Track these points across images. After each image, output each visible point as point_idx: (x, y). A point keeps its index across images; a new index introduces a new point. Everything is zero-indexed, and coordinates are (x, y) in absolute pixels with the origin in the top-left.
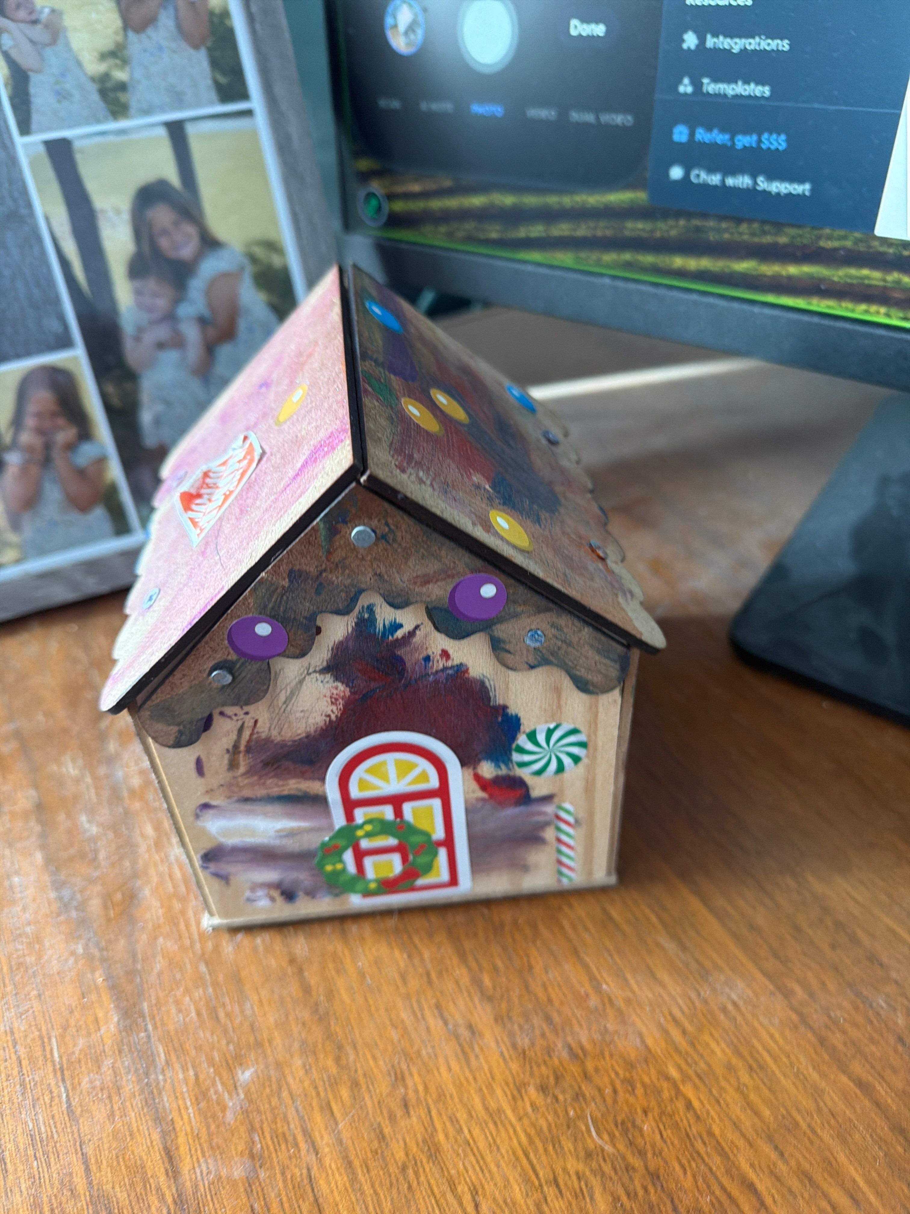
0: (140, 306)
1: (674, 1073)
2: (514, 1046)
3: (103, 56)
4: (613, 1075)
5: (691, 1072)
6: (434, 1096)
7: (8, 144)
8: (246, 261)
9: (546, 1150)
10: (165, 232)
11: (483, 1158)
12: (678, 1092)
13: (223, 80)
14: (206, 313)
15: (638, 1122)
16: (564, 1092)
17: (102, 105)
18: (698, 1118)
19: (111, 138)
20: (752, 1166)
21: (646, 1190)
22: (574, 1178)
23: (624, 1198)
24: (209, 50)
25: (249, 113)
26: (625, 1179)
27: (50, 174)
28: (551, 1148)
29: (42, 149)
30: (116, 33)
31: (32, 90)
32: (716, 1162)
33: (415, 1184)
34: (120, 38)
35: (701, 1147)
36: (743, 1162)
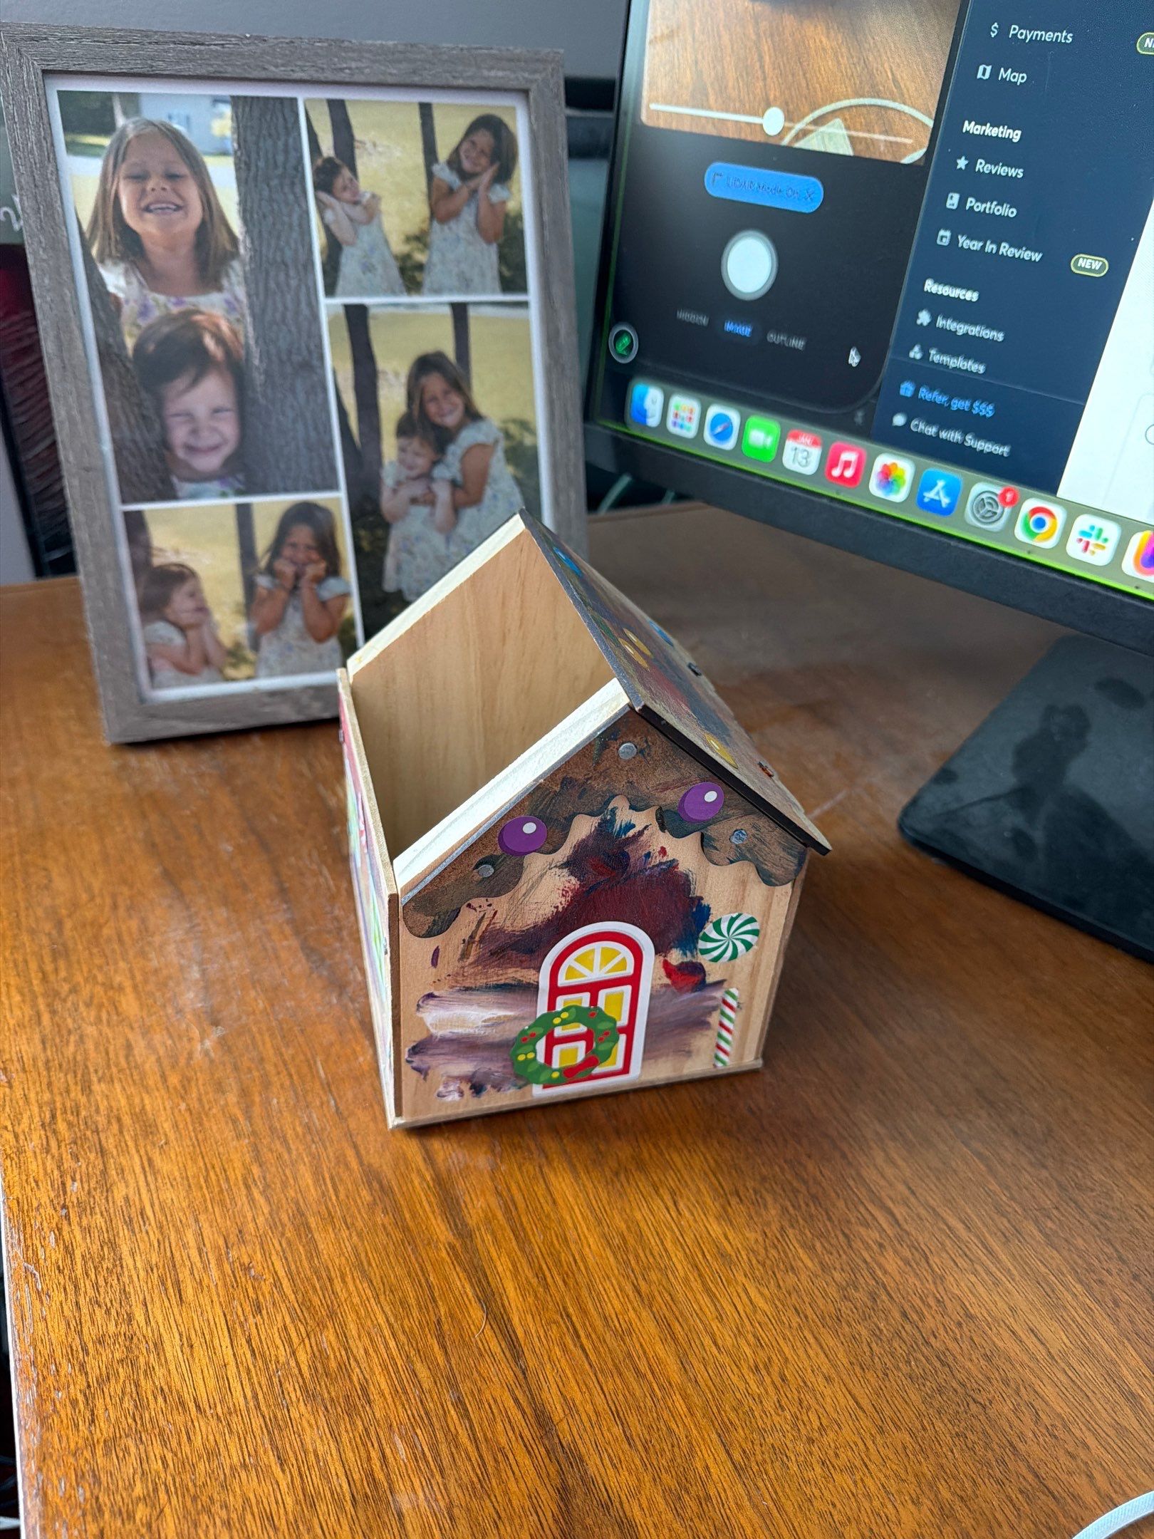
0: (401, 461)
2: (704, 1100)
3: (408, 239)
7: (314, 303)
8: (501, 435)
9: (730, 1173)
10: (434, 399)
13: (507, 273)
14: (459, 478)
17: (401, 281)
18: (850, 1164)
19: (402, 310)
20: (891, 1199)
21: (807, 1205)
22: (751, 1191)
23: (791, 1209)
24: (500, 247)
25: (524, 305)
26: (791, 1195)
27: (345, 334)
28: (734, 1172)
29: (341, 311)
30: (423, 222)
31: (344, 259)
32: (862, 1193)
34: (425, 226)
35: (852, 1183)
36: (883, 1194)
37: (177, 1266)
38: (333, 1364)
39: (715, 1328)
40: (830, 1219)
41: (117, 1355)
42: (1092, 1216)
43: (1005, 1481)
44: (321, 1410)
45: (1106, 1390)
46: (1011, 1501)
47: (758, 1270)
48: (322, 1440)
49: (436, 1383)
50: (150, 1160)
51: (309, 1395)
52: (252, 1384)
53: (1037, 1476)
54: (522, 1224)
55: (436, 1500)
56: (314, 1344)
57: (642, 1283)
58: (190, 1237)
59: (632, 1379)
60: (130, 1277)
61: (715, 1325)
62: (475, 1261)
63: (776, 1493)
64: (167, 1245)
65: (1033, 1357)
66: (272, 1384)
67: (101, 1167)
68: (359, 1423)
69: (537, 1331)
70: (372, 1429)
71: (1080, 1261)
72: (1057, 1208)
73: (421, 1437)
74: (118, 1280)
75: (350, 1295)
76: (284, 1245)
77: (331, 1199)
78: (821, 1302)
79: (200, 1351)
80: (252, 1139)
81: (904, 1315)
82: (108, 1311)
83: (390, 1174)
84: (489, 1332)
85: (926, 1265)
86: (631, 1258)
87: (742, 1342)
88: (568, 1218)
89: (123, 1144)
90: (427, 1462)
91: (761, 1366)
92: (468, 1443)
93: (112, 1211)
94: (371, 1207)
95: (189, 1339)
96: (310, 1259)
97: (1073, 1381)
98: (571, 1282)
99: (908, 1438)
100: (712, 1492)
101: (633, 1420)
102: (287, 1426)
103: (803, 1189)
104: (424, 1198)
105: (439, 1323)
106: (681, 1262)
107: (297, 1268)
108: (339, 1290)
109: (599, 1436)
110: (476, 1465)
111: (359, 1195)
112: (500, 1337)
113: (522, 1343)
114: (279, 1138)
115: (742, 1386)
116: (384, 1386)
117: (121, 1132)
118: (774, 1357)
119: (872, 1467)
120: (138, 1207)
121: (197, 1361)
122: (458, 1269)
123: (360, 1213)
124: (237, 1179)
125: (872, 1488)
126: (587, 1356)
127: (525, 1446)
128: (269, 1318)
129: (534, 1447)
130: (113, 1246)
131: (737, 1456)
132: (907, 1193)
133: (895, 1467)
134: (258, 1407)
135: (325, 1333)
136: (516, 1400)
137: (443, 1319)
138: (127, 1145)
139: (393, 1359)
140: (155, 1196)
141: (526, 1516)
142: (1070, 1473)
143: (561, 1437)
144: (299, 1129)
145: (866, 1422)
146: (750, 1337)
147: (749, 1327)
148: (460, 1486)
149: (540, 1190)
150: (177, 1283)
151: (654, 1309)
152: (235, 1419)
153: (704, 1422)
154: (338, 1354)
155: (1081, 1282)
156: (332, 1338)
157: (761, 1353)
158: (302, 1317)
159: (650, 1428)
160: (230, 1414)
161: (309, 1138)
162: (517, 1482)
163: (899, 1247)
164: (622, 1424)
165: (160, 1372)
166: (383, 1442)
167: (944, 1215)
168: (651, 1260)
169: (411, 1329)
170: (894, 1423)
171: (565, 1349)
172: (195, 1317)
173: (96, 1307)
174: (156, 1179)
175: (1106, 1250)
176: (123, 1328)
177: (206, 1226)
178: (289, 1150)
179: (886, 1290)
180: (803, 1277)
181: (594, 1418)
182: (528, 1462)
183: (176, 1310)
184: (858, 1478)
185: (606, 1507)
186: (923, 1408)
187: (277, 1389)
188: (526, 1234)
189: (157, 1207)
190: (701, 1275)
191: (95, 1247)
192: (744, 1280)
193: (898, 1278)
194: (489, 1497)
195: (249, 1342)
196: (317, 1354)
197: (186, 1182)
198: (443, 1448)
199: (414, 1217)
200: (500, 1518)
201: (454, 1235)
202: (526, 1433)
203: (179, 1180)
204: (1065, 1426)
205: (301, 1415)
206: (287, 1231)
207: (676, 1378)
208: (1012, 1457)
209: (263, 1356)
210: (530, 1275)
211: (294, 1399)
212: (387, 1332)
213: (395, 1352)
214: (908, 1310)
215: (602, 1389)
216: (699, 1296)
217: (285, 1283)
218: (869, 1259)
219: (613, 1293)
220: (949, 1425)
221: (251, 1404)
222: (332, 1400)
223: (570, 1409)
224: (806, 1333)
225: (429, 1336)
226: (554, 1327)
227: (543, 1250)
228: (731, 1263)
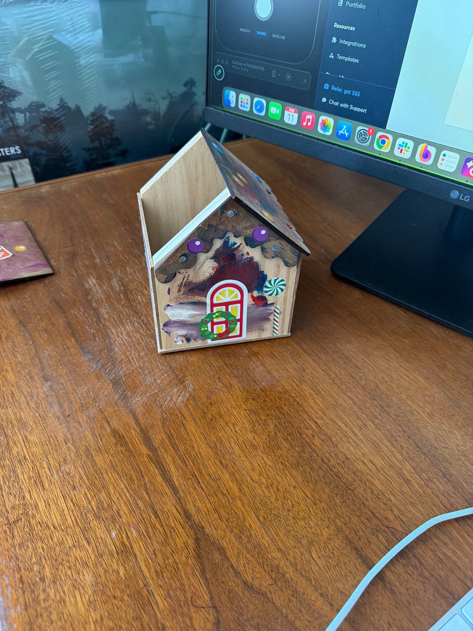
1: (293, 395)
2: (244, 388)
4: (275, 396)
5: (299, 395)
6: (220, 402)
11: (236, 416)
12: (295, 400)
15: (282, 407)
16: (260, 400)
18: (301, 406)
20: (316, 417)
21: (285, 423)
23: (278, 425)
32: (306, 416)
33: (215, 424)
35: (301, 413)
36: (314, 416)
37: (41, 476)
38: (105, 505)
39: (251, 474)
40: (293, 427)
41: (20, 512)
42: (393, 416)
43: (361, 516)
44: (102, 522)
45: (398, 480)
46: (363, 523)
47: (267, 450)
48: (103, 532)
49: (146, 507)
50: (26, 437)
51: (97, 517)
52: (74, 516)
53: (372, 513)
54: (176, 443)
55: (149, 549)
56: (97, 499)
57: (223, 460)
58: (45, 465)
59: (220, 496)
60: (22, 482)
61: (251, 472)
62: (158, 460)
63: (276, 530)
64: (36, 468)
65: (371, 471)
66: (82, 515)
67: (6, 442)
68: (117, 525)
69: (184, 483)
70: (122, 527)
71: (388, 434)
72: (380, 415)
73: (142, 527)
74: (18, 484)
75: (110, 478)
76: (82, 462)
77: (99, 443)
78: (291, 459)
79: (53, 507)
80: (66, 424)
81: (323, 460)
82: (15, 496)
83: (123, 431)
84: (165, 486)
85: (330, 441)
86: (218, 451)
87: (262, 478)
88: (194, 439)
89: (14, 432)
90: (144, 536)
91: (269, 486)
92: (160, 527)
93: (12, 458)
94: (116, 444)
95: (48, 502)
96: (93, 467)
97: (386, 478)
98: (195, 463)
99: (325, 505)
100: (253, 533)
101: (222, 511)
102: (89, 529)
103: (283, 417)
104: (136, 439)
105: (145, 485)
106: (238, 450)
107: (88, 471)
108: (105, 477)
109: (209, 518)
110: (163, 535)
111: (111, 440)
112: (169, 487)
113: (178, 488)
114: (77, 422)
115: (262, 494)
116: (126, 510)
117: (13, 427)
118: (274, 482)
119: (312, 517)
120: (23, 455)
121: (52, 510)
122: (152, 464)
123: (111, 447)
124: (61, 440)
125: (312, 524)
126: (203, 490)
127: (181, 525)
128: (79, 491)
129: (185, 525)
130: (14, 471)
131: (261, 519)
132: (323, 415)
133: (320, 516)
134: (77, 524)
135: (102, 494)
136: (177, 509)
137: (147, 483)
138: (16, 433)
139: (129, 500)
140: (29, 451)
141: (183, 550)
142: (384, 510)
143: (195, 520)
144: (85, 418)
145: (309, 501)
146: (265, 475)
147: (264, 472)
148: (157, 543)
149: (182, 429)
150: (41, 482)
151: (228, 469)
152: (69, 530)
153: (248, 509)
154: (107, 501)
155: (389, 441)
156: (104, 495)
157: (269, 481)
158: (92, 489)
159: (228, 513)
160: (67, 528)
161: (89, 421)
162: (179, 539)
163: (320, 436)
164: (218, 513)
165: (38, 516)
166: (127, 531)
167: (337, 422)
168: (226, 451)
169: (135, 488)
170: (319, 500)
171: (195, 489)
172: (50, 494)
173: (10, 495)
174: (29, 444)
175: (398, 428)
176: (22, 502)
177: (51, 459)
178: (82, 427)
179: (316, 452)
180: (284, 451)
181: (207, 513)
182: (183, 531)
183: (42, 493)
184: (306, 521)
185: (213, 544)
186: (330, 494)
187: (84, 516)
188: (177, 447)
189: (30, 454)
190: (245, 455)
191: (7, 473)
192: (262, 454)
193: (320, 447)
194: (169, 545)
195: (72, 501)
196: (99, 502)
197: (41, 444)
198: (150, 530)
199: (133, 446)
200: (173, 552)
201: (149, 451)
202: (182, 521)
203: (38, 443)
204: (383, 494)
205: (95, 525)
206: (83, 458)
207: (238, 494)
208: (363, 507)
209: (78, 505)
210: (180, 462)
211: (91, 519)
212: (125, 491)
213: (129, 498)
214: (324, 459)
215: (209, 501)
216: (245, 462)
217: (84, 477)
218: (309, 441)
219: (212, 465)
220: (340, 499)
221: (75, 523)
222: (106, 518)
223: (198, 511)
224: (286, 471)
225: (142, 490)
226: (190, 481)
227: (184, 452)
228: (256, 448)
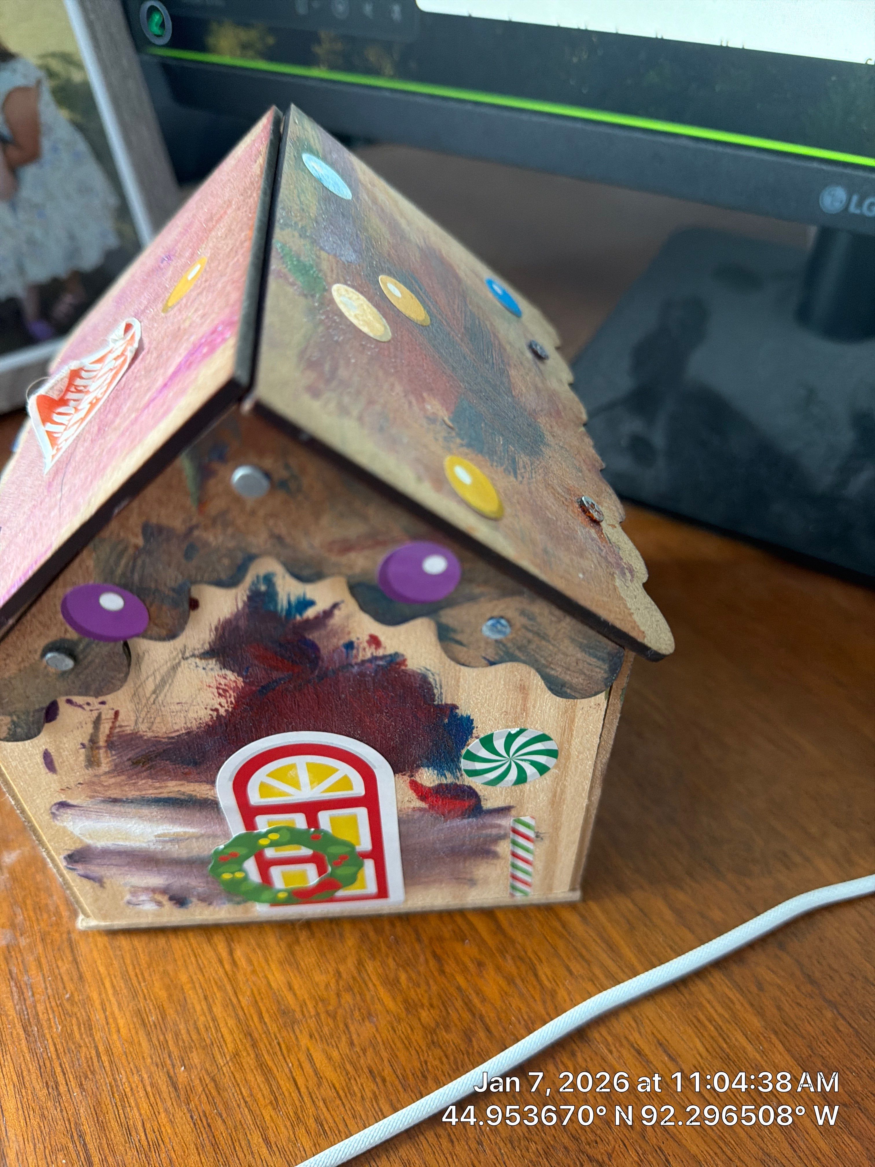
8: (42, 74)
39: (267, 1118)
47: (328, 1025)
54: (37, 1014)
57: (180, 1071)
61: (268, 1113)
78: (402, 1055)
86: (169, 1037)
87: (301, 1131)
88: (95, 995)
98: (89, 1086)
106: (231, 1033)
146: (312, 1123)
147: (311, 1111)
151: (192, 1105)
163: (501, 961)
168: (195, 1037)
188: (40, 1030)
190: (255, 1046)
192: (309, 1043)
193: (499, 1003)
210: (38, 1086)
216: (250, 1077)
218: (464, 985)
219: (142, 1093)
227: (59, 1047)
228: (294, 1022)
